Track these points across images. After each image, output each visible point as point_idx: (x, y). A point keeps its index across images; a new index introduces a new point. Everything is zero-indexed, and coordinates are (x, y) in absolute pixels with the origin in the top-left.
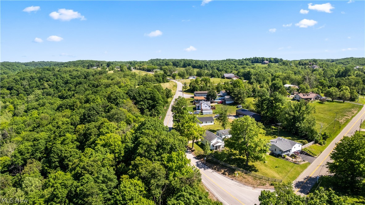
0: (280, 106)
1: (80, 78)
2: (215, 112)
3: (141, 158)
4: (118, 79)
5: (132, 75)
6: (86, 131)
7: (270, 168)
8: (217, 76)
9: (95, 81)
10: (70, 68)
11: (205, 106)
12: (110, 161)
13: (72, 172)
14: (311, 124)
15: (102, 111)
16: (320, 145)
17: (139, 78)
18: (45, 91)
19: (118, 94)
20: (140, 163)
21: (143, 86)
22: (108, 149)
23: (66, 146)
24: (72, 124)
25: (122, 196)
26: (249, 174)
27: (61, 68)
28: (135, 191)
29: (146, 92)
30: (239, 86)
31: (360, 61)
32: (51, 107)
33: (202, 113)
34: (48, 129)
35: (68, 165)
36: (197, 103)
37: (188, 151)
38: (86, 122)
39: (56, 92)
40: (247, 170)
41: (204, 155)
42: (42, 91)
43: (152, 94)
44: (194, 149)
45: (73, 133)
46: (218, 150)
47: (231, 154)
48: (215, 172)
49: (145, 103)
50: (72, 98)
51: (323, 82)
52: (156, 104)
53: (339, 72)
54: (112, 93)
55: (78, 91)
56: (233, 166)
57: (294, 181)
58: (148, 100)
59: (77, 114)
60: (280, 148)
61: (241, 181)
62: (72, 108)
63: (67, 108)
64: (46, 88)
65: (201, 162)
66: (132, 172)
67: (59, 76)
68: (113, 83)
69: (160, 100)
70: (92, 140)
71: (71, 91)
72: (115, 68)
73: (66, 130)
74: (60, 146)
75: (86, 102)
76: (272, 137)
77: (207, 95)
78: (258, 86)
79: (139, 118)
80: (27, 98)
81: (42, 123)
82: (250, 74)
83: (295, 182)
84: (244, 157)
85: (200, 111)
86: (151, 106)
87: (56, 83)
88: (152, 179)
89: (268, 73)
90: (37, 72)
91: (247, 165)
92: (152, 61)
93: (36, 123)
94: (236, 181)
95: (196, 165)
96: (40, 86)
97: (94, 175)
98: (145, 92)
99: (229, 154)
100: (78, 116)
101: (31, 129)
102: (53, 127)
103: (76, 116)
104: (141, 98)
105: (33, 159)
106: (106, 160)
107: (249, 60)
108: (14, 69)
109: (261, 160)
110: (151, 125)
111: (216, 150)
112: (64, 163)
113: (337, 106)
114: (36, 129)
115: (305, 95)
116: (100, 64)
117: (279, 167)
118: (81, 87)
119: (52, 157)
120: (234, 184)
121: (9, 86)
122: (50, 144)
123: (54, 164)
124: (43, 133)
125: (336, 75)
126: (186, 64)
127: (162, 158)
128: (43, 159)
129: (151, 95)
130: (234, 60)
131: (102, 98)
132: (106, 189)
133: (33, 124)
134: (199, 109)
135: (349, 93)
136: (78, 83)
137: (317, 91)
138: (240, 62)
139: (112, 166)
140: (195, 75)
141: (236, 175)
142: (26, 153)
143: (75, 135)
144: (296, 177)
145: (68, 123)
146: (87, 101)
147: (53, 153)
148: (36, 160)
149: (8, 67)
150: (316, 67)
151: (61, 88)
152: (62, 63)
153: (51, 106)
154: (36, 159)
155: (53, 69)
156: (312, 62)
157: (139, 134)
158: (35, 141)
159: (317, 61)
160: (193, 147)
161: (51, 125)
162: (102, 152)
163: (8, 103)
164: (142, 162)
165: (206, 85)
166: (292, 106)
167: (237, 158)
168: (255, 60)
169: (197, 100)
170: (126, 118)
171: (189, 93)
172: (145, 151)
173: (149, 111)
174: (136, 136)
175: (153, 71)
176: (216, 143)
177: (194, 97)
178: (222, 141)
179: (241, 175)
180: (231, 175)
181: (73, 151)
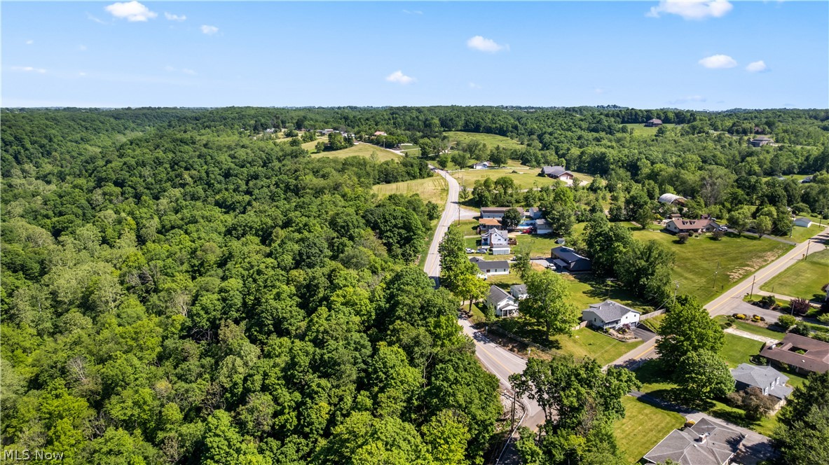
0: (621, 248)
1: (254, 165)
2: (515, 249)
3: (401, 321)
4: (334, 175)
5: (359, 163)
6: (309, 281)
7: (581, 345)
8: (536, 161)
9: (289, 177)
11: (498, 238)
12: (356, 326)
15: (326, 248)
17: (374, 170)
18: (187, 190)
19: (348, 218)
20: (401, 328)
22: (352, 310)
23: (283, 302)
24: (281, 269)
25: (383, 363)
26: (548, 351)
29: (396, 215)
30: (565, 201)
33: (491, 252)
36: (484, 232)
37: (463, 316)
38: (305, 265)
39: (209, 193)
40: (545, 346)
41: (486, 322)
42: (182, 190)
43: (407, 218)
44: (471, 313)
45: (284, 282)
46: (508, 316)
47: (525, 324)
48: (499, 347)
49: (394, 234)
50: (249, 210)
52: (412, 236)
56: (526, 340)
57: (609, 364)
58: (398, 230)
60: (601, 317)
64: (189, 184)
65: (481, 333)
66: (390, 338)
67: (209, 158)
68: (328, 186)
69: (419, 229)
70: (321, 295)
72: (316, 135)
73: (274, 277)
74: (274, 303)
76: (600, 300)
77: (503, 217)
79: (389, 263)
80: (158, 205)
82: (606, 159)
84: (543, 327)
85: (489, 247)
86: (404, 239)
87: (207, 173)
88: (415, 347)
91: (547, 340)
95: (473, 337)
96: (176, 180)
99: (521, 322)
100: (290, 255)
103: (286, 256)
104: (388, 225)
105: (228, 321)
106: (351, 324)
107: (616, 115)
108: (95, 129)
109: (564, 334)
111: (505, 317)
112: (282, 327)
113: (741, 246)
114: (198, 268)
115: (687, 223)
116: (280, 122)
117: (594, 344)
120: (523, 364)
121: (117, 179)
122: (252, 298)
123: (266, 329)
126: (471, 123)
127: (427, 323)
129: (404, 221)
132: (360, 357)
133: (188, 258)
134: (486, 244)
135: (770, 222)
139: (360, 332)
140: (487, 157)
141: (529, 352)
142: (212, 310)
143: (290, 286)
144: (614, 358)
145: (275, 267)
149: (83, 123)
150: (766, 142)
151: (219, 186)
153: (211, 225)
154: (231, 320)
157: (395, 290)
158: (223, 292)
160: (470, 310)
162: (344, 313)
163: (123, 215)
164: (404, 328)
165: (505, 193)
166: (636, 250)
167: (533, 329)
168: (631, 115)
169: (484, 226)
170: (370, 263)
171: (471, 208)
172: (406, 314)
173: (401, 248)
174: (392, 293)
175: (398, 147)
176: (505, 306)
177: (480, 219)
178: (515, 303)
179: (535, 352)
180: (522, 352)
181: (294, 310)
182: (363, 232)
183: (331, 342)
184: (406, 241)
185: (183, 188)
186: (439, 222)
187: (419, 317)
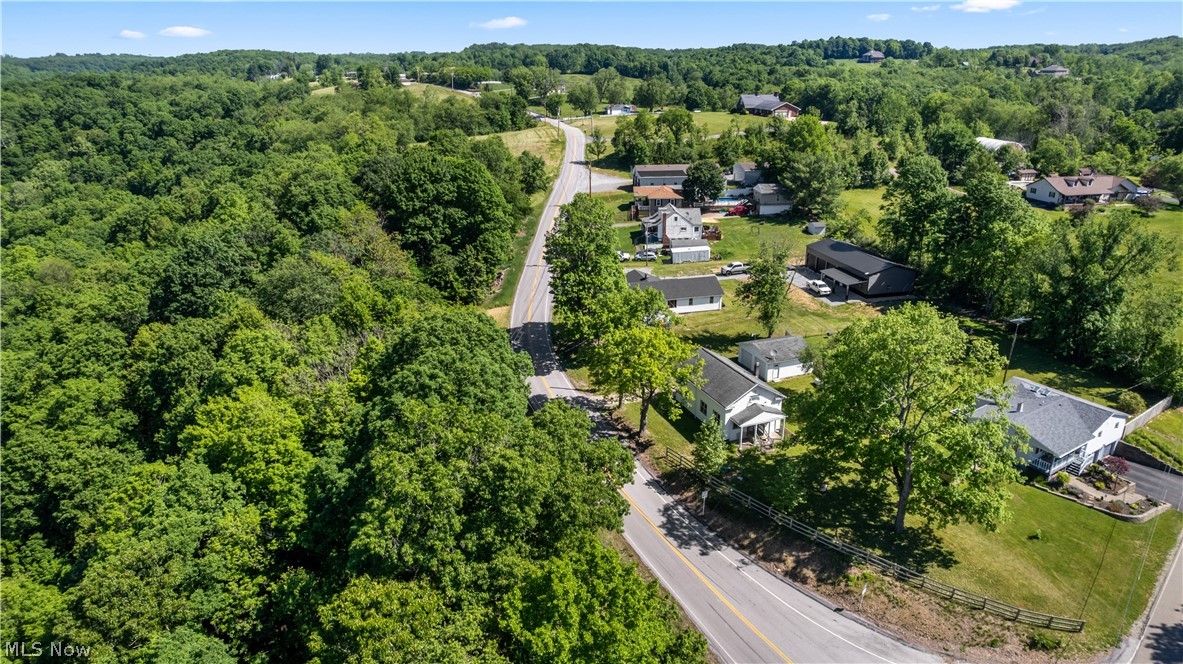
0: (1010, 236)
1: (207, 115)
2: (719, 249)
4: (339, 117)
5: (398, 101)
7: (1010, 544)
9: (259, 126)
10: (184, 76)
11: (680, 225)
17: (425, 113)
18: (78, 164)
19: (320, 183)
21: (430, 144)
24: (117, 322)
26: (917, 580)
29: (438, 173)
30: (812, 146)
32: (92, 229)
33: (667, 256)
34: (28, 334)
35: (73, 526)
36: (646, 213)
38: (176, 310)
39: (118, 168)
40: (901, 556)
41: (695, 470)
42: (68, 164)
43: (465, 179)
44: (647, 434)
46: (757, 442)
48: (754, 567)
49: (435, 220)
51: (1130, 129)
52: (482, 222)
53: (1150, 90)
54: (295, 177)
56: (836, 537)
57: (1140, 624)
58: (445, 208)
60: (1038, 439)
61: (878, 621)
64: (85, 153)
65: (687, 509)
67: (130, 108)
68: (318, 133)
69: (498, 205)
70: (182, 408)
71: (173, 164)
72: (344, 78)
73: (85, 347)
74: (39, 438)
77: (686, 181)
78: (875, 142)
80: (12, 192)
83: (1148, 631)
85: (661, 246)
86: (460, 232)
87: (121, 133)
90: (49, 91)
91: (898, 528)
92: (475, 53)
94: (856, 620)
95: (663, 526)
96: (63, 145)
98: (431, 174)
100: (143, 284)
104: (418, 198)
107: (815, 45)
111: (748, 446)
114: (23, 316)
115: (1075, 182)
116: (293, 64)
117: (1046, 538)
118: (208, 151)
120: (849, 637)
123: (14, 520)
125: (1139, 99)
126: (596, 60)
129: (459, 187)
130: (759, 46)
131: (256, 198)
134: (654, 240)
136: (200, 133)
137: (1109, 163)
138: (785, 54)
140: (627, 100)
141: (856, 585)
144: (1140, 596)
150: (1061, 72)
151: (139, 153)
152: (159, 60)
153: (91, 224)
155: (114, 83)
156: (1040, 55)
159: (1056, 51)
160: (642, 426)
165: (678, 141)
167: (844, 488)
168: (838, 47)
169: (646, 202)
170: (342, 299)
171: (612, 171)
173: (454, 253)
175: (476, 88)
176: (747, 413)
177: (635, 188)
178: (774, 402)
179: (878, 584)
180: (833, 584)
181: (98, 459)
184: (467, 236)
185: (71, 160)
186: (547, 198)
187: (458, 547)
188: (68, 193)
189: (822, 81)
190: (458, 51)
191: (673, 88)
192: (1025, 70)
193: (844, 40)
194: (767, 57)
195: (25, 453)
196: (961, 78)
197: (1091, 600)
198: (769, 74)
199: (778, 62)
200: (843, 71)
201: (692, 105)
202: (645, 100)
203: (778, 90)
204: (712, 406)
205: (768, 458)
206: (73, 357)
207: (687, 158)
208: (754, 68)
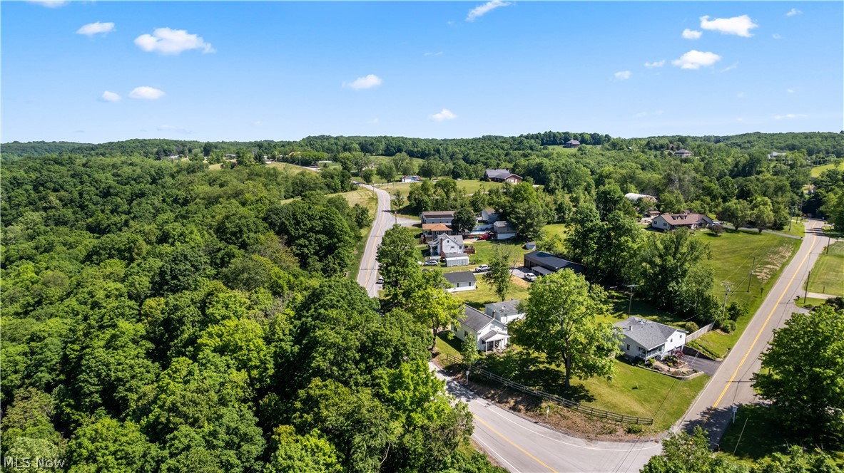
0: (630, 244)
1: (140, 182)
2: (474, 258)
3: (324, 380)
4: (234, 183)
5: (269, 174)
6: (168, 314)
7: (622, 391)
8: (468, 175)
9: (179, 190)
10: (113, 157)
11: (451, 246)
12: (239, 389)
13: (142, 421)
14: (703, 284)
15: (206, 263)
16: (723, 333)
17: (286, 181)
18: (52, 214)
19: (243, 221)
20: (322, 394)
21: (302, 199)
22: (232, 359)
23: (120, 351)
24: (130, 297)
26: (576, 407)
27: (89, 158)
28: (316, 466)
29: (312, 215)
30: (527, 199)
31: (775, 141)
32: (70, 254)
33: (444, 263)
34: (66, 309)
35: (125, 400)
36: (430, 239)
38: (167, 290)
39: (80, 217)
40: (568, 397)
41: (463, 364)
42: (44, 214)
43: (327, 218)
44: (436, 349)
45: (134, 320)
46: (495, 350)
47: (527, 361)
48: (494, 406)
49: (310, 241)
50: (123, 230)
51: (710, 188)
52: (337, 243)
53: (736, 165)
54: (227, 217)
55: (138, 214)
56: (535, 390)
57: (680, 421)
58: (316, 235)
59: (143, 270)
60: (639, 342)
61: (556, 426)
62: (126, 254)
63: (111, 257)
64: (55, 207)
65: (458, 382)
66: (301, 417)
67: (85, 177)
68: (225, 193)
69: (346, 233)
70: (186, 336)
71: (118, 214)
72: (224, 158)
73: (116, 311)
74: (104, 354)
75: (159, 240)
76: (615, 317)
77: (453, 221)
78: (567, 197)
79: (302, 278)
80: (6, 232)
81: (48, 295)
82: (543, 169)
83: (683, 423)
84: (558, 366)
85: (440, 257)
86: (324, 248)
87: (81, 194)
88: (355, 434)
89: (583, 168)
90: (29, 167)
91: (567, 386)
92: (310, 142)
93: (32, 294)
94: (544, 427)
95: (447, 389)
96: (39, 203)
97: (200, 427)
98: (309, 216)
99: (520, 360)
100: (146, 275)
101: (20, 310)
102: (81, 304)
103: (140, 277)
104: (301, 229)
105: (30, 389)
106: (229, 387)
107: (535, 137)
109: (601, 375)
110: (341, 296)
111: (490, 352)
112: (116, 396)
113: (747, 242)
114: (32, 308)
115: (677, 217)
116: (186, 149)
117: (641, 388)
118: (145, 206)
119: (83, 382)
120: (541, 433)
122: (76, 347)
123: (88, 400)
124: (53, 320)
125: (731, 171)
126: (392, 147)
127: (374, 378)
128: (56, 386)
129: (324, 223)
130: (500, 137)
131: (203, 229)
132: (238, 462)
133: (24, 296)
134: (436, 254)
135: (771, 213)
136: (135, 194)
137: (699, 207)
138: (516, 143)
139: (245, 401)
140: (415, 173)
141: (545, 411)
142: (9, 372)
143: (140, 324)
144: (682, 410)
145: (121, 295)
146: (164, 239)
147: (85, 371)
148: (38, 390)
150: (687, 154)
151: (94, 207)
152: (91, 146)
153: (68, 251)
154: (37, 387)
155: (71, 161)
156: (675, 143)
157: (310, 319)
158: (33, 340)
159: (686, 140)
160: (433, 345)
161: (74, 299)
162: (216, 367)
164: (328, 392)
165: (448, 197)
166: (658, 243)
167: (540, 369)
168: (550, 137)
169: (430, 233)
170: (270, 279)
171: (408, 216)
172: (332, 363)
173: (320, 261)
174: (304, 324)
175: (315, 165)
176: (489, 335)
177: (423, 225)
178: (503, 330)
179: (555, 409)
180: (533, 411)
181: (139, 364)
182: (262, 237)
183: (185, 429)
184: (328, 251)
185: (46, 212)
186: (369, 232)
187: (357, 367)
188: (46, 232)
189: (538, 160)
190: (298, 141)
191: (443, 165)
192: (666, 152)
193: (554, 133)
194: (505, 145)
195: (97, 362)
196: (625, 157)
197: (659, 412)
198: (505, 156)
199: (511, 148)
200: (553, 154)
201: (456, 175)
202: (426, 172)
203: (511, 166)
204: (471, 333)
205: (501, 358)
206: (110, 316)
207: (454, 207)
208: (496, 151)
